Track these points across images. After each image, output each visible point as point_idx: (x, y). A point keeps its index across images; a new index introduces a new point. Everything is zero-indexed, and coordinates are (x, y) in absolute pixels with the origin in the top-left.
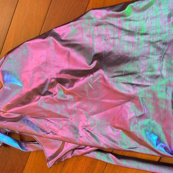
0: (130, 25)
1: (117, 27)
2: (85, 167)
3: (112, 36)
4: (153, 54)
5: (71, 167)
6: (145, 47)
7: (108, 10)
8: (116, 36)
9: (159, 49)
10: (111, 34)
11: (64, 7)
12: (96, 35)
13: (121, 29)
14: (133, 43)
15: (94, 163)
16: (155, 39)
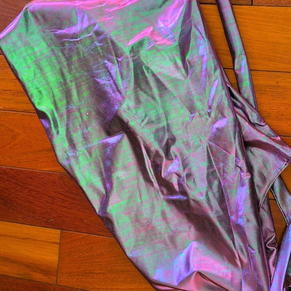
0: (61, 101)
1: (68, 118)
2: (276, 101)
3: (80, 119)
4: (78, 54)
5: (287, 123)
6: (76, 69)
7: (52, 136)
8: (77, 114)
9: (71, 50)
10: (78, 122)
11: (68, 207)
12: (86, 143)
13: (69, 112)
14: (78, 87)
15: (261, 90)
16: (63, 59)
